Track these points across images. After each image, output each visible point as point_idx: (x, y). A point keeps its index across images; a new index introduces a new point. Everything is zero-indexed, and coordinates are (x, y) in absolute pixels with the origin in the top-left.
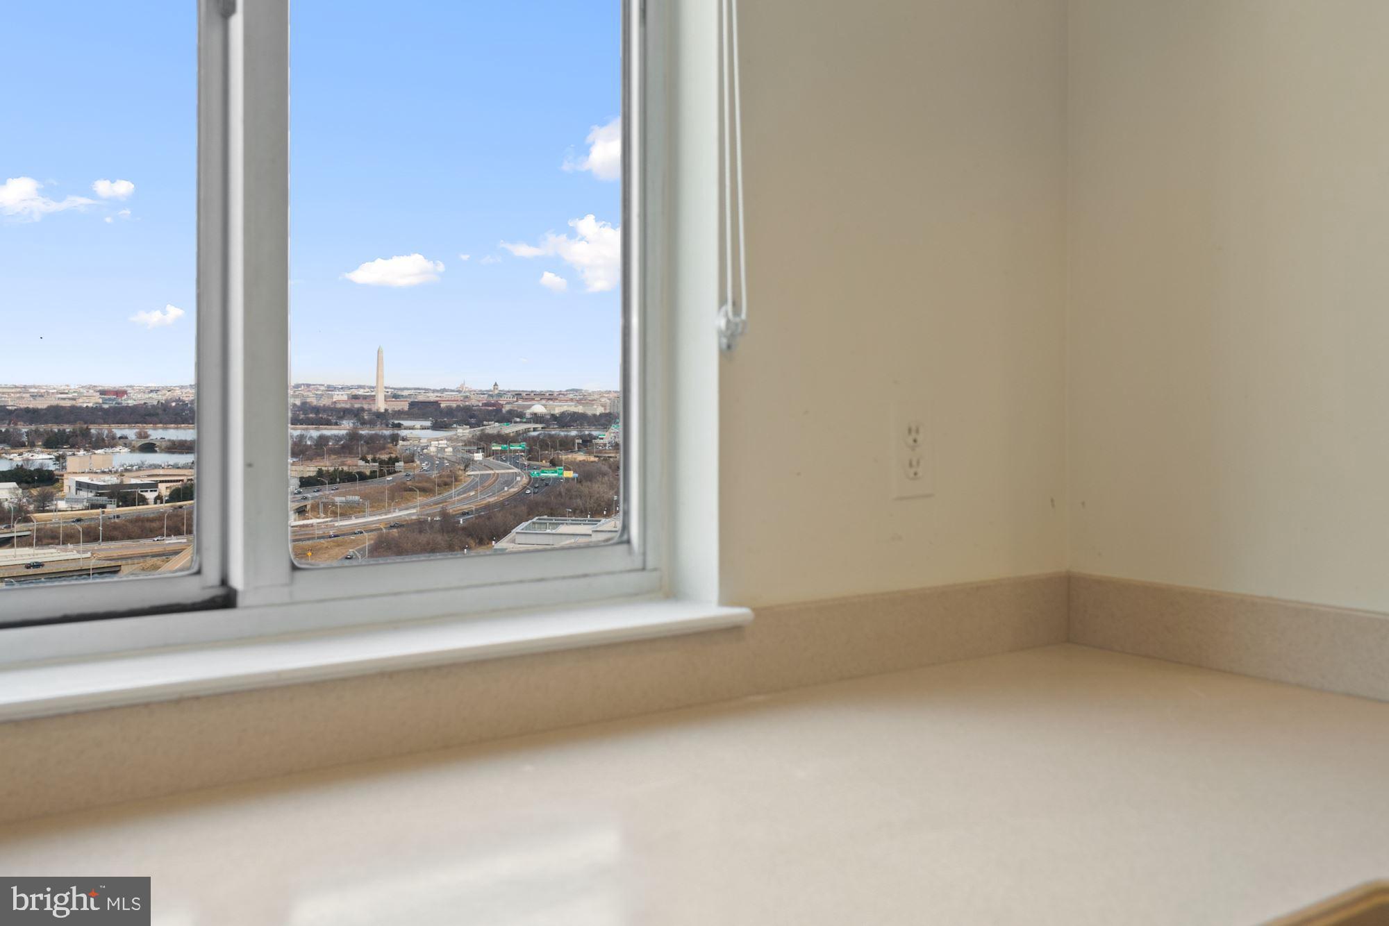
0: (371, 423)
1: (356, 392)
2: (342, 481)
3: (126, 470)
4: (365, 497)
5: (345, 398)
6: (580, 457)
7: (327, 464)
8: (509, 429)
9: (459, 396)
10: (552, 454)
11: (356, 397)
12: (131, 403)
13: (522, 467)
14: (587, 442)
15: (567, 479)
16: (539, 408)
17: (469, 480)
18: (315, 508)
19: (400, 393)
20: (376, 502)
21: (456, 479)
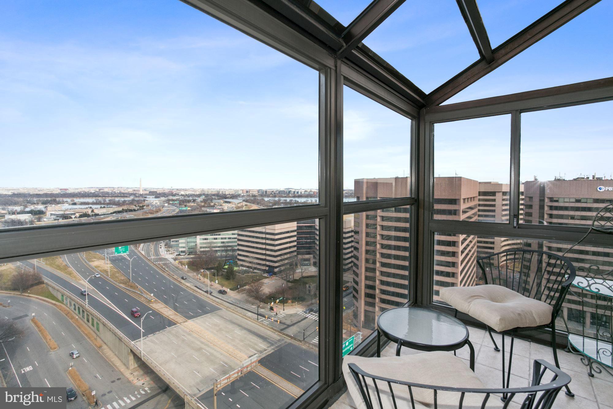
0: (139, 197)
1: (134, 189)
2: (129, 211)
3: (66, 210)
5: (132, 190)
6: (192, 204)
7: (125, 207)
8: (175, 198)
9: (162, 190)
10: (185, 204)
11: (134, 190)
12: (69, 192)
13: (177, 207)
14: (194, 201)
15: (189, 210)
16: (183, 193)
17: (164, 210)
19: (146, 189)
21: (160, 210)
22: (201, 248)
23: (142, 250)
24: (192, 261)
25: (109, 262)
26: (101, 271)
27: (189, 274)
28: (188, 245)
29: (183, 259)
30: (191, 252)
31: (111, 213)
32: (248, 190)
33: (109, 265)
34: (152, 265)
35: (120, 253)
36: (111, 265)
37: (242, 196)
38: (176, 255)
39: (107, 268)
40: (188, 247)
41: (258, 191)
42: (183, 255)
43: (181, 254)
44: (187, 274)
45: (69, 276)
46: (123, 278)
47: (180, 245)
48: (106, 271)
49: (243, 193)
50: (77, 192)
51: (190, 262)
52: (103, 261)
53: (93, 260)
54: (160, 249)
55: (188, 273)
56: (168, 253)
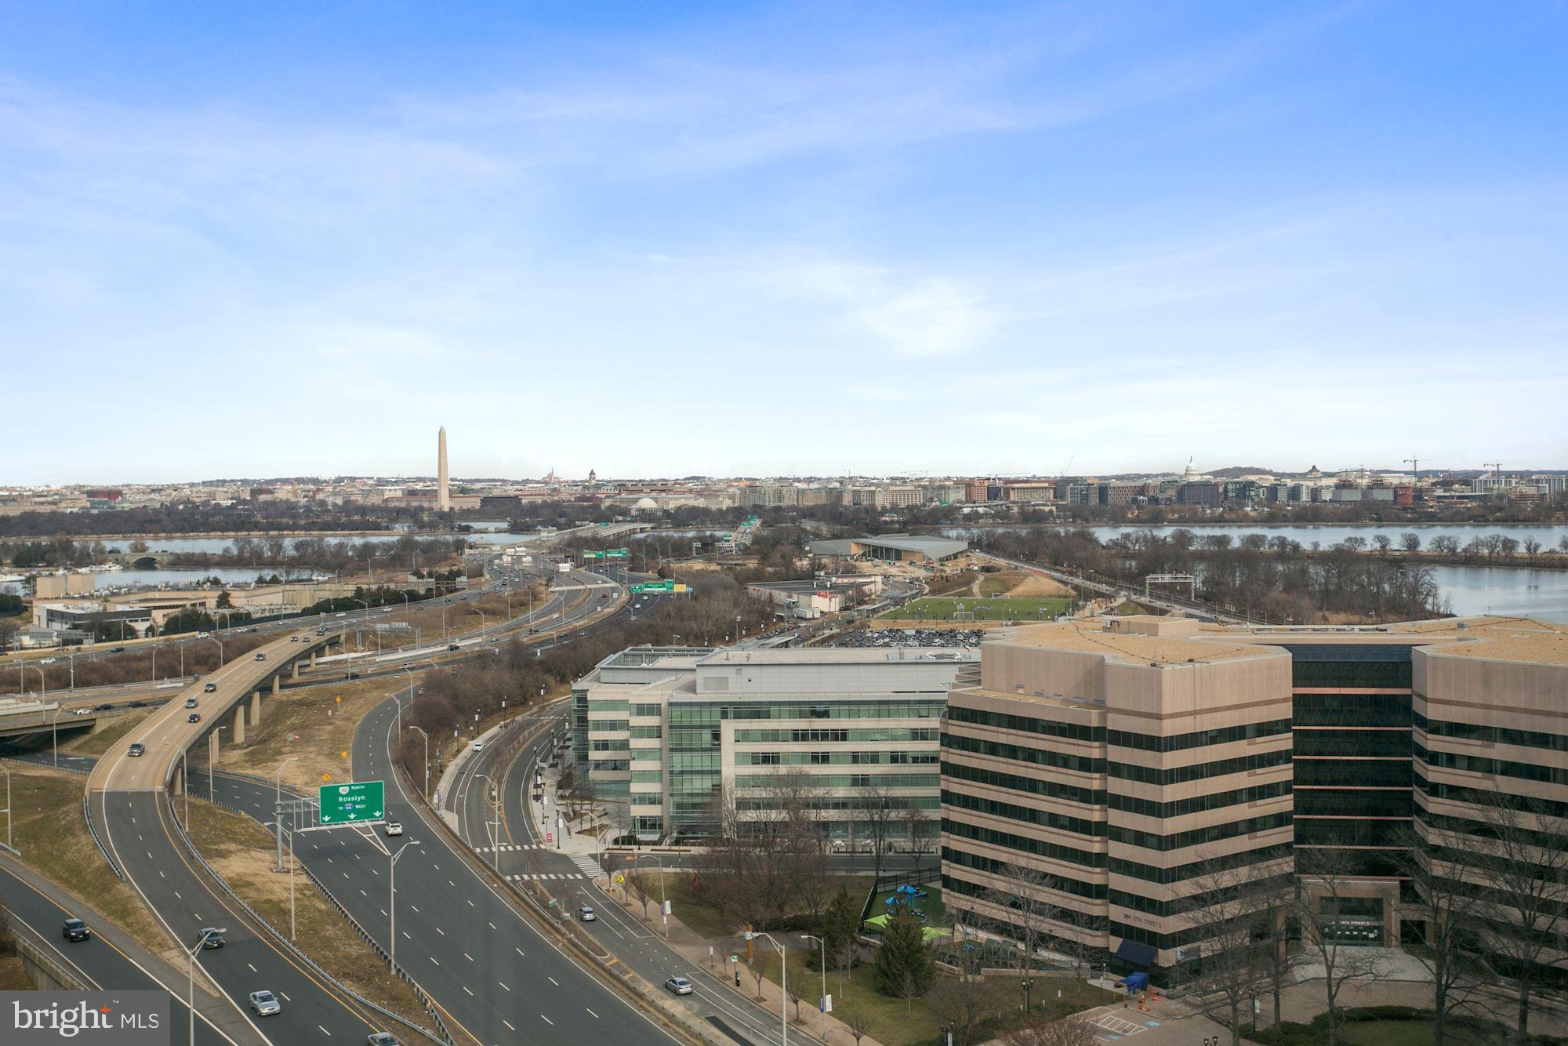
0: (432, 526)
1: (413, 487)
2: (387, 602)
3: (113, 594)
4: (414, 623)
5: (399, 494)
6: (698, 565)
7: (369, 582)
8: (608, 531)
9: (546, 489)
10: (662, 561)
11: (412, 493)
12: (127, 506)
13: (622, 580)
14: (708, 546)
15: (679, 595)
16: (647, 503)
17: (552, 598)
18: (351, 638)
19: (469, 486)
20: (429, 630)
21: (536, 597)
22: (743, 805)
23: (449, 808)
24: (696, 876)
25: (292, 862)
26: (255, 905)
27: (680, 950)
28: (677, 788)
29: (650, 861)
30: (693, 829)
31: (306, 612)
32: (999, 484)
33: (292, 880)
34: (493, 888)
35: (343, 816)
36: (304, 879)
37: (968, 518)
38: (616, 841)
39: (285, 895)
40: (677, 799)
41: (1059, 486)
42: (647, 843)
43: (640, 837)
44: (670, 946)
45: (119, 923)
46: (354, 951)
47: (636, 788)
48: (278, 910)
49: (969, 499)
50: (158, 506)
51: (683, 879)
52: (266, 856)
53: (223, 847)
54: (535, 806)
55: (675, 942)
56: (575, 826)
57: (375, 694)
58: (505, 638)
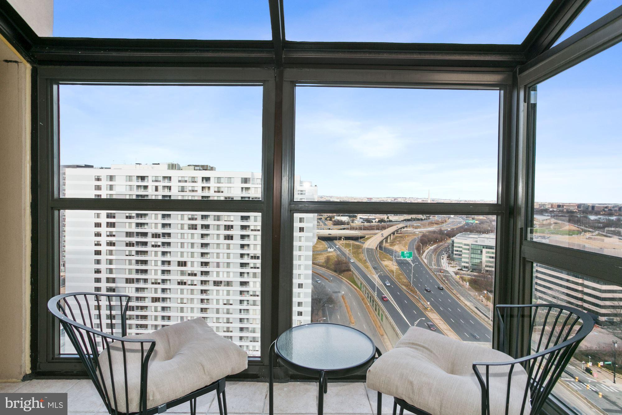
1: (423, 200)
2: (417, 220)
4: (422, 224)
6: (481, 217)
7: (413, 216)
13: (464, 219)
15: (476, 223)
17: (449, 222)
18: (409, 226)
20: (424, 226)
21: (446, 221)
22: (487, 266)
23: (425, 258)
24: (475, 279)
25: (395, 264)
26: (389, 270)
27: (470, 292)
28: (472, 261)
29: (464, 274)
30: (475, 269)
31: (402, 221)
32: (560, 204)
33: (395, 267)
34: (432, 274)
35: (405, 257)
36: (397, 267)
37: (551, 211)
38: (458, 269)
39: (394, 269)
40: (472, 263)
41: (579, 206)
42: (465, 271)
43: (463, 269)
44: (468, 291)
45: (367, 269)
46: (405, 281)
47: (463, 260)
48: (392, 271)
49: (552, 207)
51: (472, 279)
52: (391, 262)
53: (384, 259)
54: (442, 260)
55: (469, 291)
56: (450, 265)
57: (413, 236)
58: (439, 229)
